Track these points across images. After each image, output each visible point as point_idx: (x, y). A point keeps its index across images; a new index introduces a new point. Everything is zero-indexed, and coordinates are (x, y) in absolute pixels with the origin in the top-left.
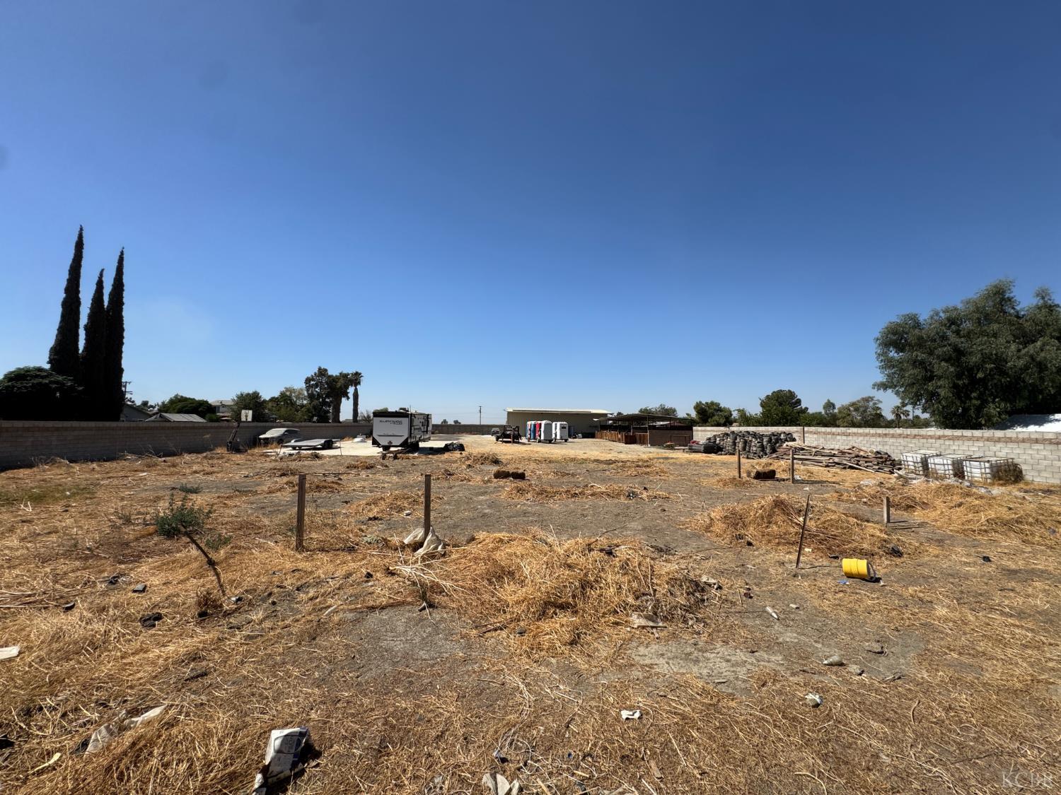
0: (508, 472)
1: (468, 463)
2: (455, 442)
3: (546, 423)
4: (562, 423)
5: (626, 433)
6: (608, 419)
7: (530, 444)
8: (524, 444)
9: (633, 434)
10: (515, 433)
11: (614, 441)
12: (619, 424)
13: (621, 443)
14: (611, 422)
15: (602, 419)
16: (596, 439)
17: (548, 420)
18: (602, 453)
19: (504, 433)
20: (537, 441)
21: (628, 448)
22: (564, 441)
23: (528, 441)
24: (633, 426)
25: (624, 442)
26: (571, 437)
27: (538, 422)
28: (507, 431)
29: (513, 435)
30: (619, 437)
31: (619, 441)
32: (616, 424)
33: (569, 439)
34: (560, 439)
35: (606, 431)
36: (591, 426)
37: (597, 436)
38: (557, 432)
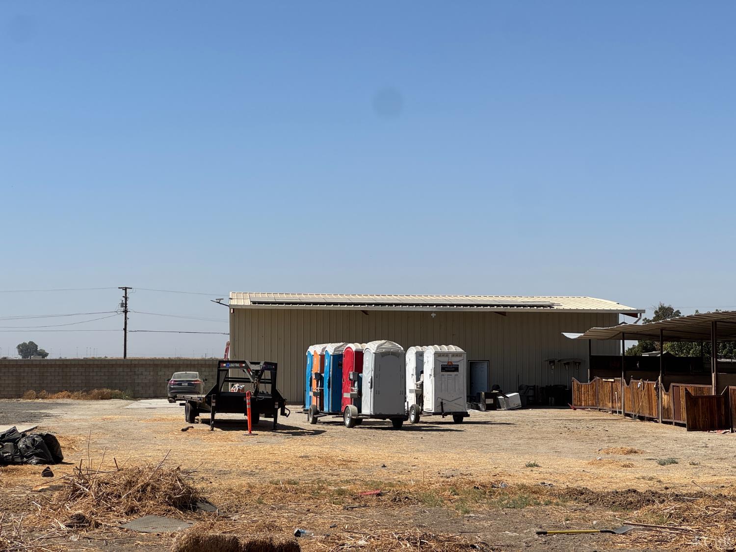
3: (380, 351)
4: (445, 348)
5: (691, 387)
6: (622, 334)
7: (317, 432)
8: (294, 434)
9: (718, 390)
10: (261, 390)
11: (642, 418)
12: (664, 353)
13: (672, 426)
14: (631, 347)
15: (597, 330)
16: (575, 409)
17: (388, 339)
18: (600, 463)
19: (216, 390)
20: (347, 422)
21: (700, 444)
22: (450, 418)
23: (311, 419)
24: (719, 360)
25: (686, 422)
26: (479, 402)
27: (350, 345)
28: (230, 384)
29: (252, 399)
30: (665, 403)
31: (663, 420)
32: (654, 352)
33: (470, 411)
34: (434, 414)
35: (613, 380)
36: (556, 361)
37: (580, 400)
38: (422, 385)
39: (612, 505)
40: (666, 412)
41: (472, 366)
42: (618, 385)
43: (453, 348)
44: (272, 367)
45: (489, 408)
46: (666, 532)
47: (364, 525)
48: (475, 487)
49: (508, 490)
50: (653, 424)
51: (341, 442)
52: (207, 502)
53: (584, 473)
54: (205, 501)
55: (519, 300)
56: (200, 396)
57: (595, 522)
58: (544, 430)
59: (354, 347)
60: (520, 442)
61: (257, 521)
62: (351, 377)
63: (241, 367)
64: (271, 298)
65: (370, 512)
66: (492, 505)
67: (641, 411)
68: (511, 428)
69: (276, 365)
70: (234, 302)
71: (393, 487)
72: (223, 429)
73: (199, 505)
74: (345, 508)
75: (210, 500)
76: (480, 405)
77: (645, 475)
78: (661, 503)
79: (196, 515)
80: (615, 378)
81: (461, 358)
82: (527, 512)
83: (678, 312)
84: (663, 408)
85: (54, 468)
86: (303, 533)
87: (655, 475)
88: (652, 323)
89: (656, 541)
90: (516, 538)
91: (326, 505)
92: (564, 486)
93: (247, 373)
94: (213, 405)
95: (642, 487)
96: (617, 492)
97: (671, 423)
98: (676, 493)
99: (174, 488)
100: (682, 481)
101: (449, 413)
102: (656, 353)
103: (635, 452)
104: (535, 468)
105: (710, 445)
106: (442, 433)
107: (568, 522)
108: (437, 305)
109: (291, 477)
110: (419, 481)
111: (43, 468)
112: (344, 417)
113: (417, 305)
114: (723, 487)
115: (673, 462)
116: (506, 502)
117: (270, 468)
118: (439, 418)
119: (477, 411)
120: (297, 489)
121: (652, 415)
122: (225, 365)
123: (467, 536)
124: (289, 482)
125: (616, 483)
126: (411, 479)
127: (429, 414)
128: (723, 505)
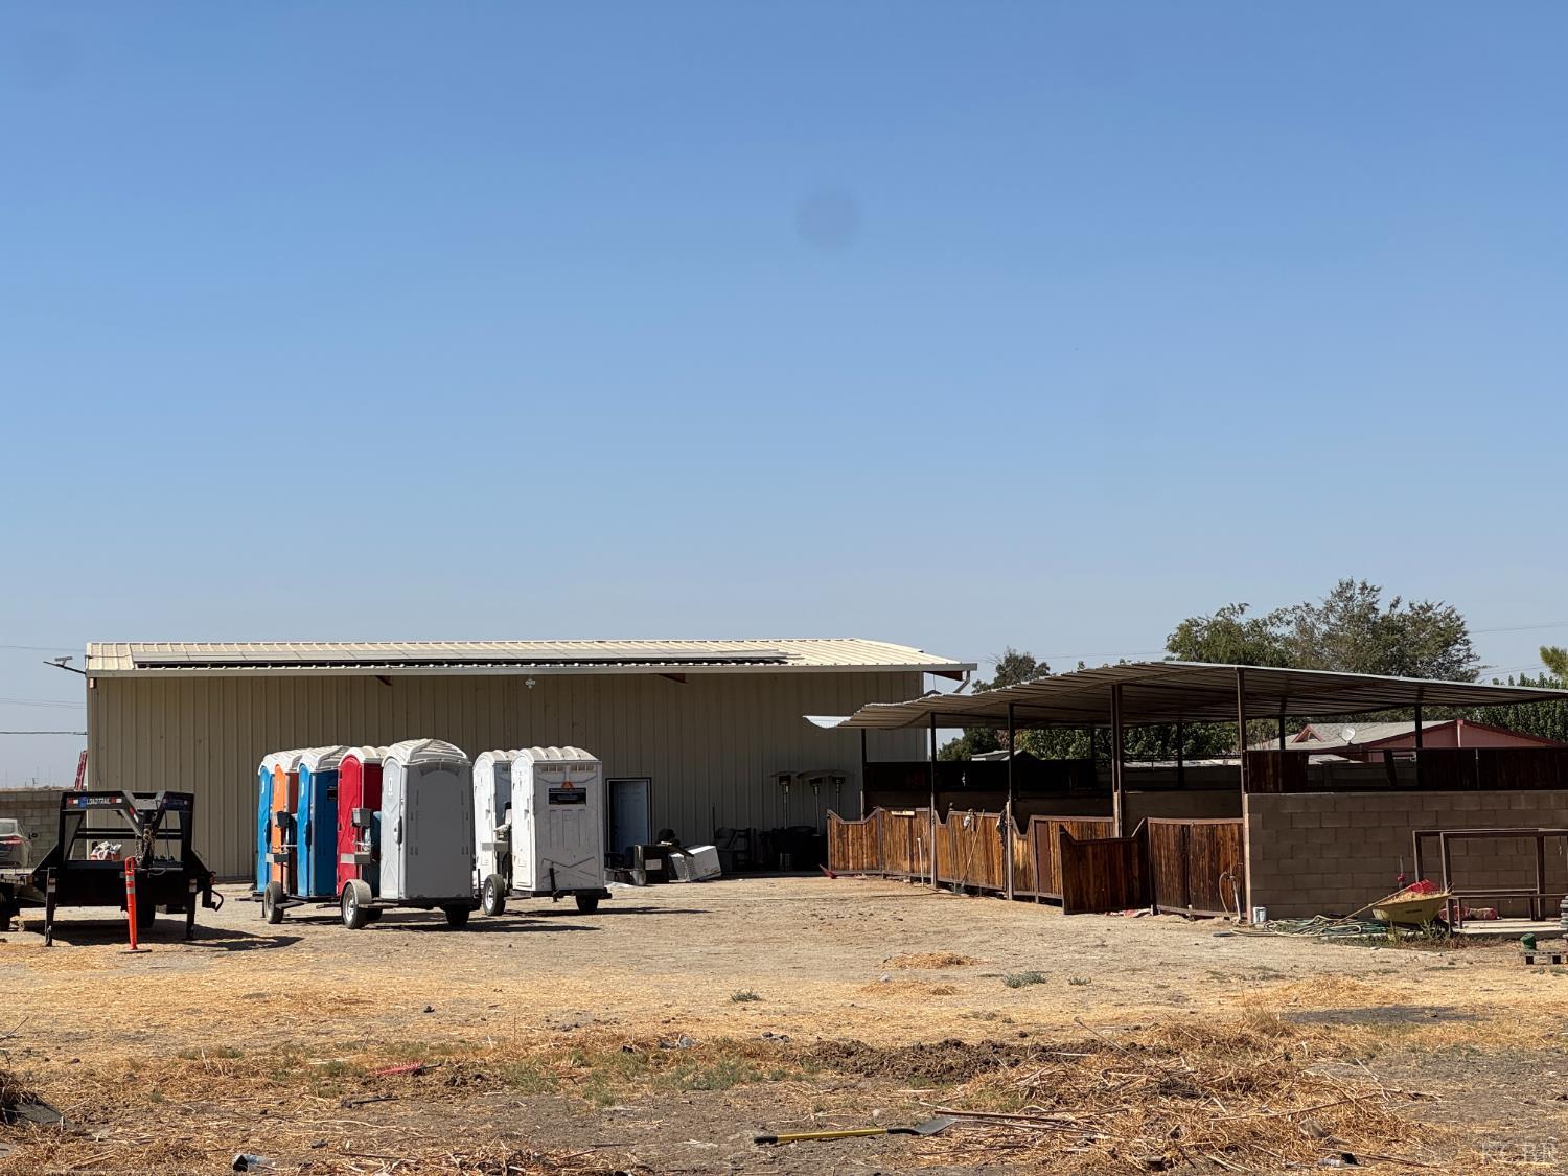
3: (418, 761)
4: (556, 754)
5: (1071, 823)
6: (929, 715)
7: (284, 942)
8: (233, 947)
9: (1125, 827)
10: (157, 855)
11: (972, 891)
12: (1016, 752)
13: (1035, 906)
14: (949, 742)
15: (876, 710)
16: (834, 877)
17: (434, 736)
18: (884, 988)
19: (57, 857)
20: (349, 916)
21: (1091, 939)
22: (570, 903)
23: (269, 914)
24: (1126, 765)
25: (1062, 897)
26: (632, 866)
27: (353, 751)
28: (89, 843)
29: (137, 874)
30: (1020, 859)
31: (1016, 893)
32: (996, 752)
33: (611, 887)
34: (536, 894)
35: (911, 813)
36: (794, 776)
37: (845, 859)
38: (508, 833)
39: (912, 1075)
40: (1021, 875)
41: (615, 790)
42: (927, 823)
43: (574, 754)
44: (182, 803)
45: (653, 878)
46: (1022, 1128)
47: (385, 1139)
48: (625, 1048)
49: (695, 1052)
50: (995, 901)
51: (336, 962)
52: (39, 1103)
53: (853, 1010)
54: (34, 1100)
55: (713, 649)
56: (20, 871)
57: (876, 1113)
58: (770, 922)
59: (362, 754)
60: (717, 949)
61: (152, 1140)
62: (357, 819)
63: (114, 806)
64: (180, 653)
65: (400, 1110)
66: (660, 1085)
67: (969, 876)
68: (701, 920)
69: (191, 798)
70: (96, 665)
71: (449, 1053)
72: (74, 943)
73: (21, 1109)
74: (344, 1104)
75: (46, 1098)
76: (634, 874)
77: (979, 1009)
78: (1012, 1066)
79: (15, 1131)
80: (918, 810)
81: (592, 774)
82: (735, 1097)
83: (1044, 665)
84: (1015, 868)
86: (253, 1161)
87: (1000, 1008)
88: (993, 690)
89: (1003, 1147)
90: (713, 1153)
91: (303, 1098)
92: (813, 1040)
93: (128, 818)
94: (52, 889)
95: (973, 1035)
96: (922, 1048)
97: (1031, 899)
98: (1042, 1044)
100: (1054, 1019)
101: (569, 892)
102: (1001, 754)
103: (959, 962)
104: (751, 1004)
105: (1110, 942)
106: (554, 934)
107: (820, 1114)
108: (539, 662)
109: (226, 1041)
110: (505, 1039)
112: (341, 906)
113: (495, 662)
114: (1138, 1028)
115: (1037, 979)
116: (690, 1077)
117: (180, 1022)
118: (546, 903)
119: (627, 886)
120: (239, 1068)
121: (994, 884)
122: (76, 801)
123: (608, 1152)
124: (222, 1053)
125: (921, 1028)
126: (487, 1037)
127: (524, 894)
128: (1139, 1067)
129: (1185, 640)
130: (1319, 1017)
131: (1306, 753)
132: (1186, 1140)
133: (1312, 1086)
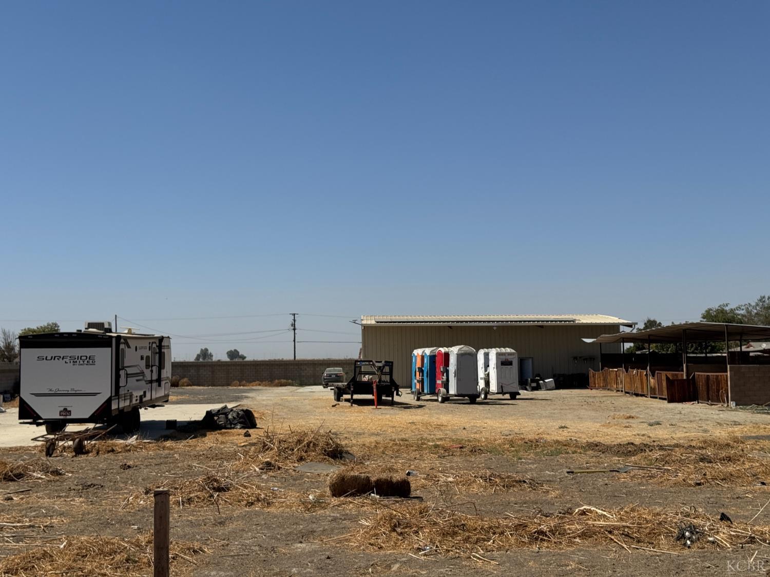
0: (368, 479)
1: (266, 458)
2: (230, 406)
3: (460, 352)
4: (503, 350)
5: (670, 374)
6: (622, 339)
7: (420, 407)
8: (405, 408)
9: (688, 375)
10: (383, 380)
11: (637, 395)
12: (651, 351)
13: (657, 400)
14: (628, 347)
15: (605, 337)
16: (591, 389)
17: (465, 344)
18: (608, 425)
19: (354, 380)
20: (440, 399)
21: (676, 411)
22: (507, 396)
23: (416, 398)
24: (688, 355)
25: (666, 397)
26: (527, 385)
27: (440, 349)
28: (363, 376)
29: (377, 385)
30: (652, 384)
31: (651, 396)
32: (644, 351)
33: (520, 392)
34: (497, 393)
35: (616, 370)
36: (578, 358)
37: (595, 384)
38: (488, 374)
39: (617, 453)
40: (653, 390)
41: (522, 362)
42: (621, 372)
43: (509, 350)
44: (390, 364)
45: (534, 389)
46: (654, 471)
47: (452, 468)
48: (525, 442)
49: (546, 444)
50: (644, 398)
51: (437, 413)
52: (349, 453)
53: (598, 432)
54: (347, 452)
55: (552, 317)
56: (343, 384)
57: (606, 465)
58: (571, 403)
59: (443, 350)
60: (554, 412)
61: (382, 465)
62: (442, 370)
63: (370, 364)
64: (389, 319)
65: (456, 459)
66: (536, 454)
67: (636, 390)
68: (549, 402)
69: (392, 363)
70: (364, 322)
71: (471, 442)
72: (359, 405)
73: (344, 455)
74: (439, 457)
75: (351, 452)
76: (528, 387)
77: (639, 433)
78: (650, 451)
79: (342, 462)
80: (619, 369)
81: (514, 356)
82: (560, 459)
83: (660, 323)
84: (651, 388)
85: (251, 431)
86: (412, 473)
87: (646, 432)
88: (643, 331)
89: (647, 477)
90: (554, 476)
91: (427, 455)
92: (585, 441)
93: (374, 368)
94: (352, 389)
95: (637, 441)
96: (620, 445)
97: (656, 398)
98: (660, 444)
99: (328, 444)
100: (664, 437)
101: (507, 393)
102: (646, 351)
103: (633, 418)
104: (565, 429)
105: (683, 412)
106: (502, 406)
107: (588, 465)
108: (497, 322)
109: (404, 436)
110: (488, 438)
111: (244, 431)
112: (437, 396)
113: (484, 322)
114: (692, 440)
115: (658, 424)
116: (546, 452)
117: (390, 430)
118: (500, 396)
119: (525, 391)
120: (408, 444)
121: (644, 392)
122: (359, 363)
123: (520, 475)
124: (402, 440)
125: (620, 438)
126: (483, 437)
127: (494, 394)
128: (692, 453)
129: (708, 315)
130: (753, 438)
131: (749, 352)
132: (708, 477)
133: (751, 460)
